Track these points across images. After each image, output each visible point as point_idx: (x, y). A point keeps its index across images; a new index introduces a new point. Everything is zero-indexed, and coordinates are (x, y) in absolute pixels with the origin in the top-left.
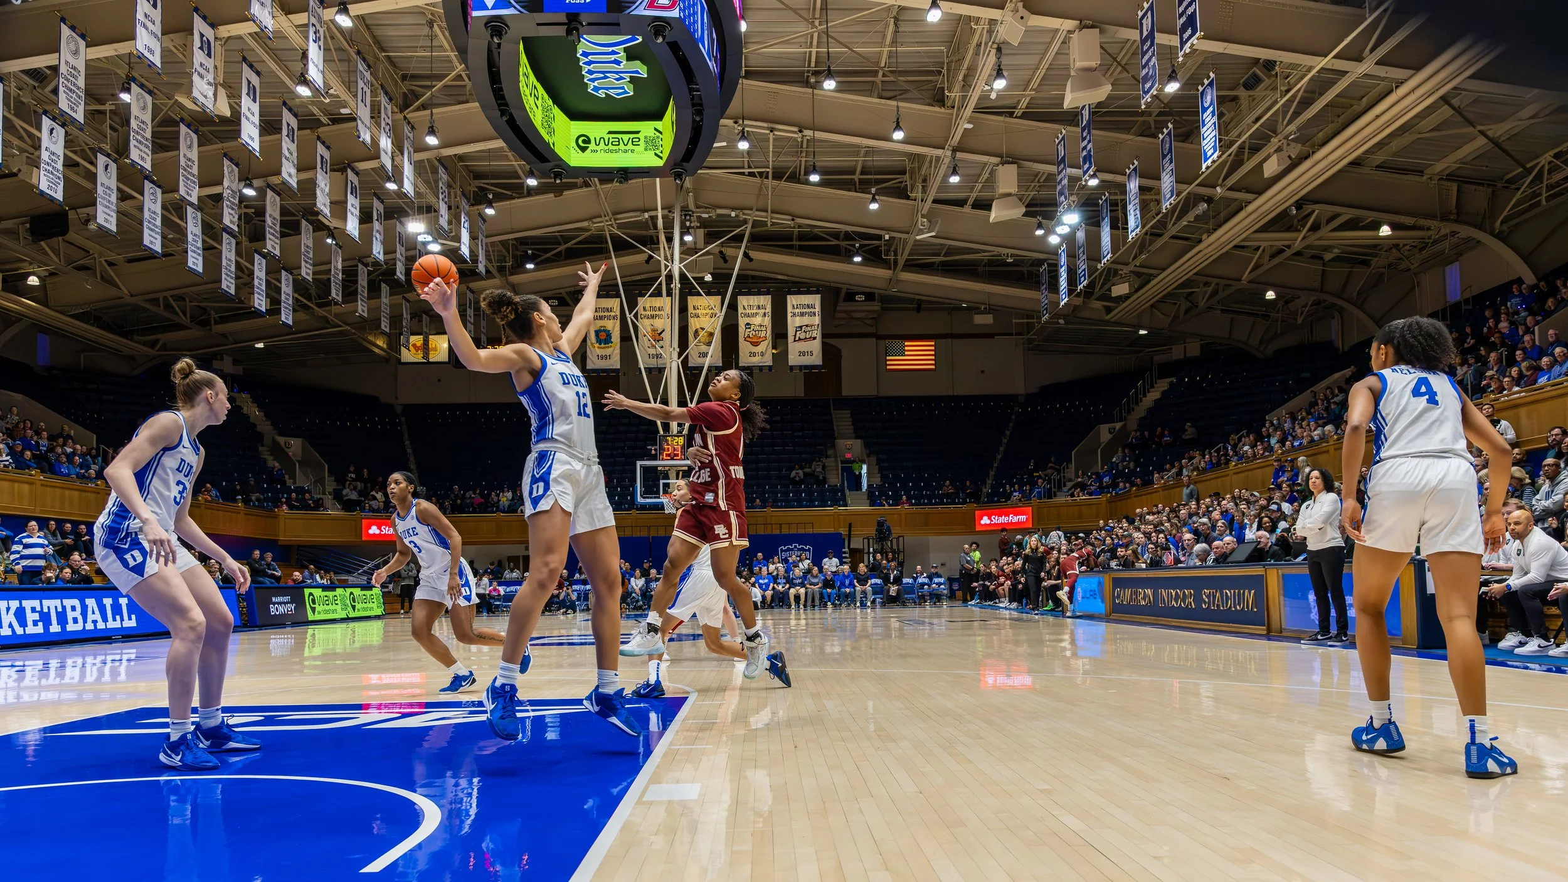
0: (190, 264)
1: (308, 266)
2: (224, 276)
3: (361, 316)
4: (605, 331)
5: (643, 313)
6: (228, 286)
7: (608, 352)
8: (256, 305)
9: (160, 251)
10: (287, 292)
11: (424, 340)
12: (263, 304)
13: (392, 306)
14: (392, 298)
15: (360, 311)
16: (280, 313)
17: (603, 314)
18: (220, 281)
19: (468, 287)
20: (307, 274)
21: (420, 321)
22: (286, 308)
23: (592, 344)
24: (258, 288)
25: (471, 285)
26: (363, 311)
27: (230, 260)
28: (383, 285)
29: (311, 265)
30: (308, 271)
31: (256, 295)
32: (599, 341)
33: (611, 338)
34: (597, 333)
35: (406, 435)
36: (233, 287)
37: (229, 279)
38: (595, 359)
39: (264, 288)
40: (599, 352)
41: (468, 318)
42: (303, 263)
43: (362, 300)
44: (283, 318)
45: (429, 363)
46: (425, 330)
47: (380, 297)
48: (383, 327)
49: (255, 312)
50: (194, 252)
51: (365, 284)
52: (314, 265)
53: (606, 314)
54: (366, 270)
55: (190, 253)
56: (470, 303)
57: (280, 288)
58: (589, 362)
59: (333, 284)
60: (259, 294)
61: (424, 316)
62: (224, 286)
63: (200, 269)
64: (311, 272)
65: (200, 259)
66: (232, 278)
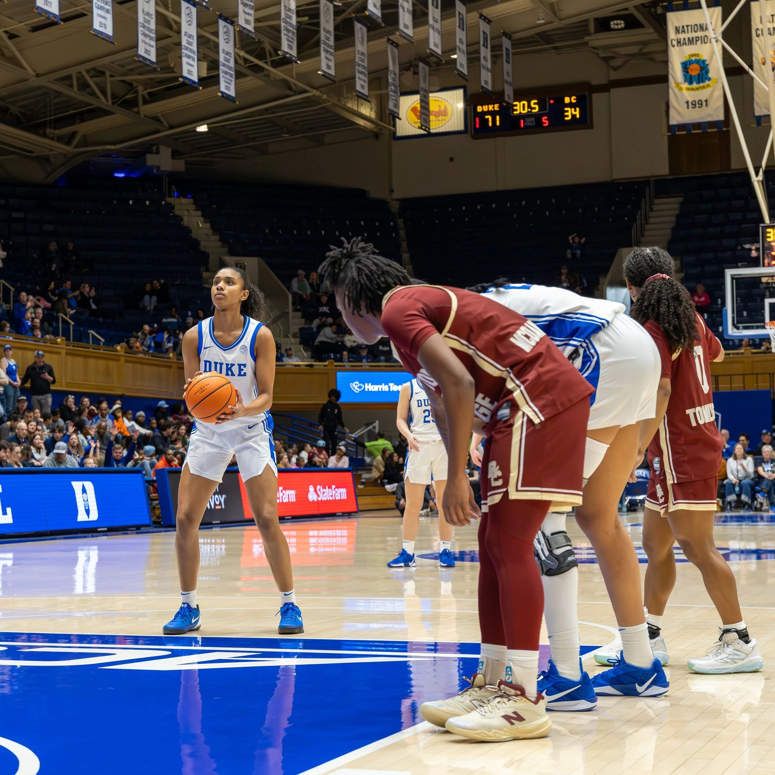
0: (96, 26)
1: (248, 10)
2: (141, 37)
3: (325, 75)
4: (697, 62)
5: (760, 27)
6: (147, 51)
7: (702, 95)
8: (185, 74)
9: (57, 12)
10: (227, 50)
11: (422, 101)
12: (195, 70)
13: (370, 56)
14: (372, 43)
15: (324, 68)
16: (218, 83)
17: (694, 35)
18: (136, 46)
19: (481, 16)
20: (247, 22)
21: (416, 73)
22: (226, 73)
23: (677, 84)
24: (187, 49)
25: (486, 12)
26: (329, 67)
27: (148, 14)
28: (358, 26)
29: (251, 8)
30: (248, 17)
31: (185, 60)
32: (689, 79)
33: (707, 72)
34: (685, 66)
35: (404, 244)
36: (153, 51)
37: (147, 40)
38: (682, 108)
39: (195, 48)
40: (690, 96)
41: (483, 61)
42: (241, 7)
43: (327, 51)
44: (223, 88)
45: (430, 135)
46: (422, 85)
47: (353, 44)
48: (358, 88)
49: (184, 84)
50: (101, 8)
51: (331, 27)
52: (256, 10)
53: (700, 34)
54: (331, 6)
55: (96, 11)
56: (485, 39)
57: (217, 46)
58: (672, 113)
59: (283, 32)
60: (189, 57)
61: (421, 65)
62: (141, 52)
63: (109, 31)
64: (251, 19)
65: (109, 17)
66: (151, 39)
